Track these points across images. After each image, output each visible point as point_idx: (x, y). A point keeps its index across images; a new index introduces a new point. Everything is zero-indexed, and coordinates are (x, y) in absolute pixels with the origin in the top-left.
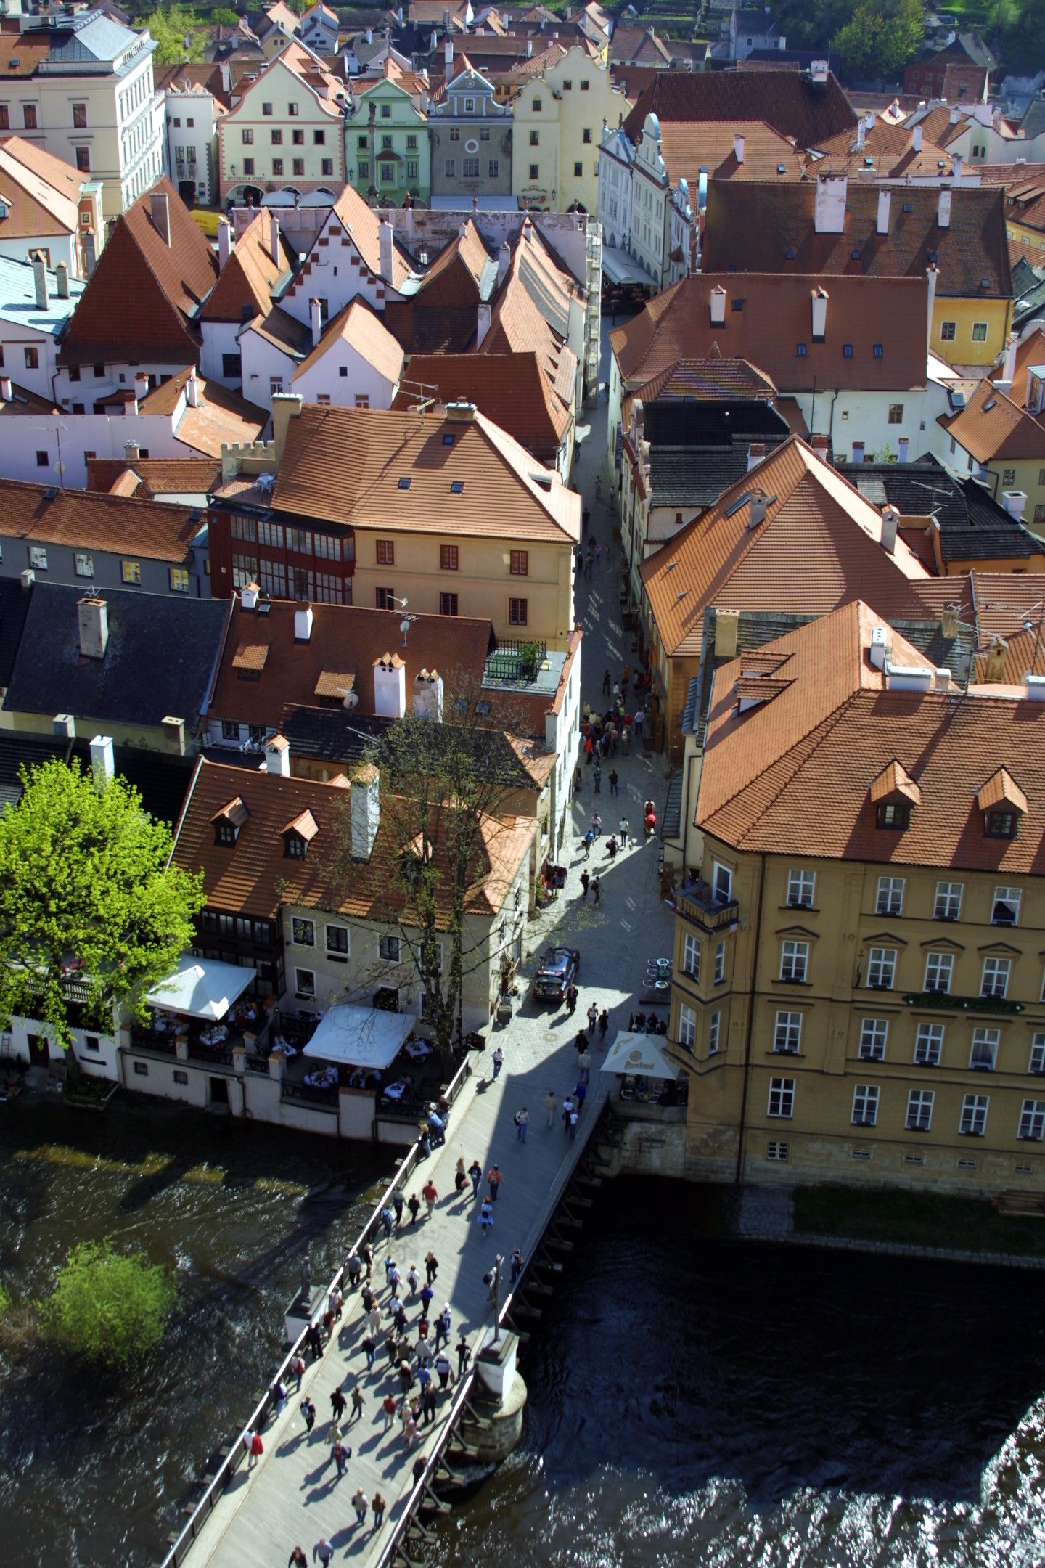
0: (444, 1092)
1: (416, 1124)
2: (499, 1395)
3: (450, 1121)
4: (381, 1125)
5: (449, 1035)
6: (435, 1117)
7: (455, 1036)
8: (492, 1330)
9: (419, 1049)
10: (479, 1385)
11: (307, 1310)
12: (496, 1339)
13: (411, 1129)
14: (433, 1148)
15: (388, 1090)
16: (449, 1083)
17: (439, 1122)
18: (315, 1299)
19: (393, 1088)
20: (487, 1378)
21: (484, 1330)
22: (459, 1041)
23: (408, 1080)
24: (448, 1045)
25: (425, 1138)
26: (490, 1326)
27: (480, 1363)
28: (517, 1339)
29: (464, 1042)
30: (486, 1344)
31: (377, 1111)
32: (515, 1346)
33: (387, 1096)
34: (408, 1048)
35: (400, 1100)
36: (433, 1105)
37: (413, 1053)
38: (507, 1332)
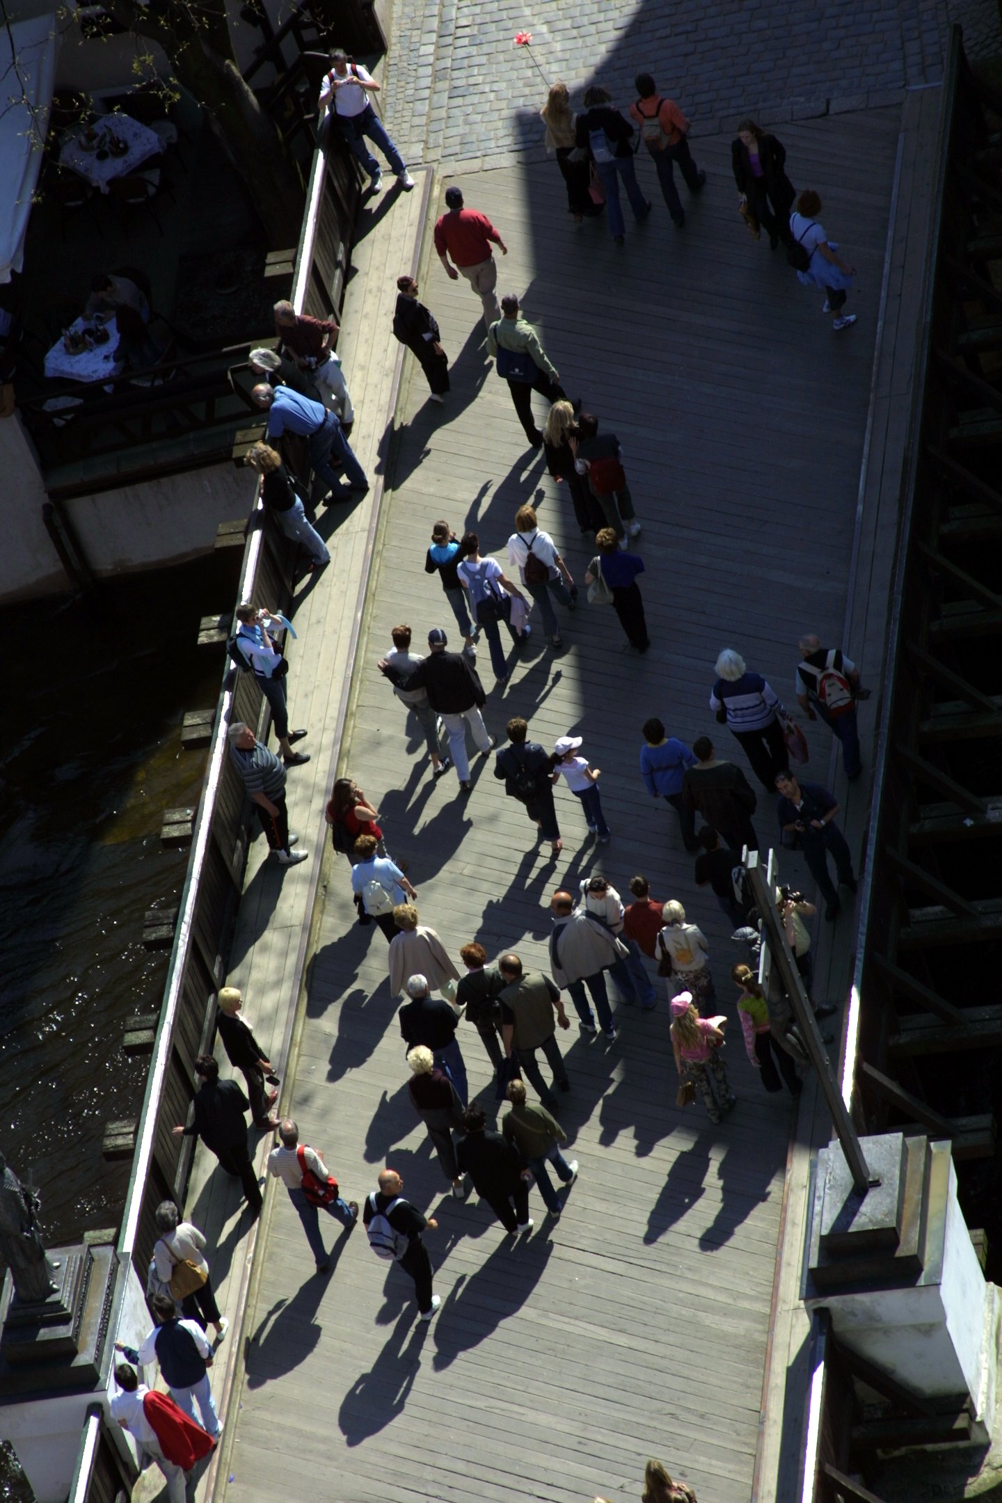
0: (284, 286)
1: (222, 455)
2: (960, 1401)
3: (353, 390)
4: (83, 510)
5: (220, 41)
6: (286, 397)
7: (243, 38)
8: (833, 1153)
9: (119, 148)
10: (861, 1388)
11: (69, 1348)
12: (862, 1185)
13: (212, 479)
14: (328, 526)
15: (58, 361)
16: (294, 241)
17: (314, 410)
18: (81, 1299)
19: (76, 346)
20: (881, 1351)
21: (798, 1166)
22: (269, 51)
23: (123, 289)
24: (229, 86)
25: (277, 497)
26: (817, 1143)
27: (832, 1302)
28: (943, 1151)
29: (288, 47)
30: (826, 1220)
31: (47, 464)
32: (947, 1181)
33: (66, 385)
34: (76, 158)
35: (119, 381)
36: (259, 354)
37: (102, 173)
38: (894, 1140)
